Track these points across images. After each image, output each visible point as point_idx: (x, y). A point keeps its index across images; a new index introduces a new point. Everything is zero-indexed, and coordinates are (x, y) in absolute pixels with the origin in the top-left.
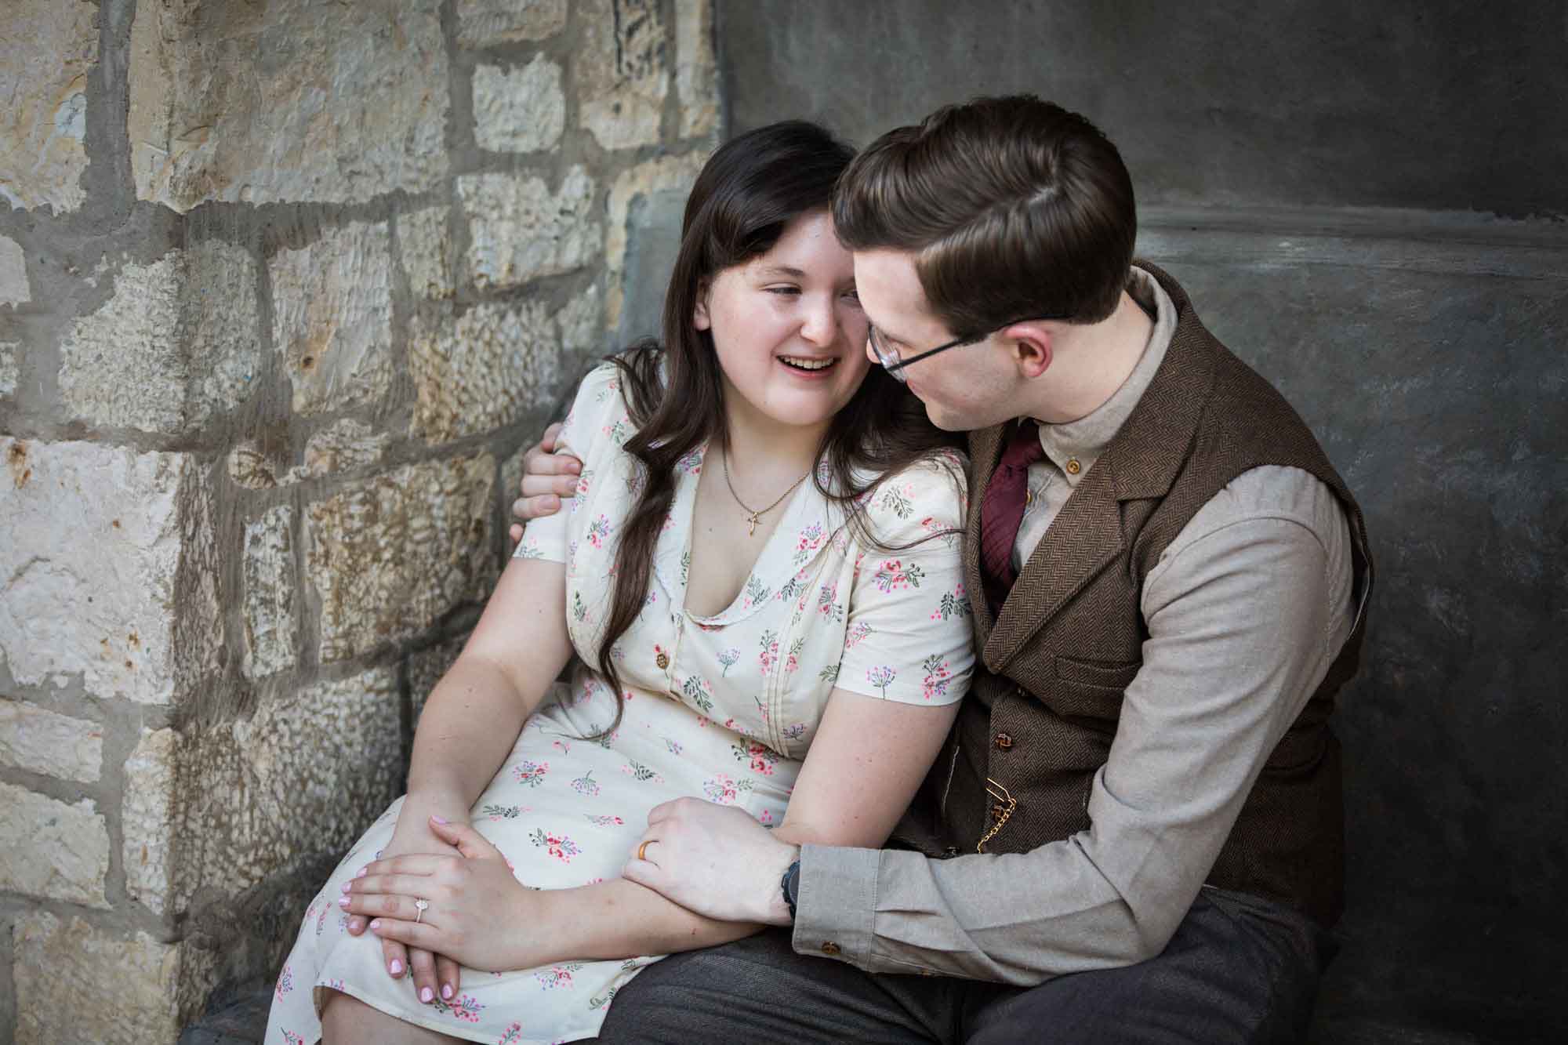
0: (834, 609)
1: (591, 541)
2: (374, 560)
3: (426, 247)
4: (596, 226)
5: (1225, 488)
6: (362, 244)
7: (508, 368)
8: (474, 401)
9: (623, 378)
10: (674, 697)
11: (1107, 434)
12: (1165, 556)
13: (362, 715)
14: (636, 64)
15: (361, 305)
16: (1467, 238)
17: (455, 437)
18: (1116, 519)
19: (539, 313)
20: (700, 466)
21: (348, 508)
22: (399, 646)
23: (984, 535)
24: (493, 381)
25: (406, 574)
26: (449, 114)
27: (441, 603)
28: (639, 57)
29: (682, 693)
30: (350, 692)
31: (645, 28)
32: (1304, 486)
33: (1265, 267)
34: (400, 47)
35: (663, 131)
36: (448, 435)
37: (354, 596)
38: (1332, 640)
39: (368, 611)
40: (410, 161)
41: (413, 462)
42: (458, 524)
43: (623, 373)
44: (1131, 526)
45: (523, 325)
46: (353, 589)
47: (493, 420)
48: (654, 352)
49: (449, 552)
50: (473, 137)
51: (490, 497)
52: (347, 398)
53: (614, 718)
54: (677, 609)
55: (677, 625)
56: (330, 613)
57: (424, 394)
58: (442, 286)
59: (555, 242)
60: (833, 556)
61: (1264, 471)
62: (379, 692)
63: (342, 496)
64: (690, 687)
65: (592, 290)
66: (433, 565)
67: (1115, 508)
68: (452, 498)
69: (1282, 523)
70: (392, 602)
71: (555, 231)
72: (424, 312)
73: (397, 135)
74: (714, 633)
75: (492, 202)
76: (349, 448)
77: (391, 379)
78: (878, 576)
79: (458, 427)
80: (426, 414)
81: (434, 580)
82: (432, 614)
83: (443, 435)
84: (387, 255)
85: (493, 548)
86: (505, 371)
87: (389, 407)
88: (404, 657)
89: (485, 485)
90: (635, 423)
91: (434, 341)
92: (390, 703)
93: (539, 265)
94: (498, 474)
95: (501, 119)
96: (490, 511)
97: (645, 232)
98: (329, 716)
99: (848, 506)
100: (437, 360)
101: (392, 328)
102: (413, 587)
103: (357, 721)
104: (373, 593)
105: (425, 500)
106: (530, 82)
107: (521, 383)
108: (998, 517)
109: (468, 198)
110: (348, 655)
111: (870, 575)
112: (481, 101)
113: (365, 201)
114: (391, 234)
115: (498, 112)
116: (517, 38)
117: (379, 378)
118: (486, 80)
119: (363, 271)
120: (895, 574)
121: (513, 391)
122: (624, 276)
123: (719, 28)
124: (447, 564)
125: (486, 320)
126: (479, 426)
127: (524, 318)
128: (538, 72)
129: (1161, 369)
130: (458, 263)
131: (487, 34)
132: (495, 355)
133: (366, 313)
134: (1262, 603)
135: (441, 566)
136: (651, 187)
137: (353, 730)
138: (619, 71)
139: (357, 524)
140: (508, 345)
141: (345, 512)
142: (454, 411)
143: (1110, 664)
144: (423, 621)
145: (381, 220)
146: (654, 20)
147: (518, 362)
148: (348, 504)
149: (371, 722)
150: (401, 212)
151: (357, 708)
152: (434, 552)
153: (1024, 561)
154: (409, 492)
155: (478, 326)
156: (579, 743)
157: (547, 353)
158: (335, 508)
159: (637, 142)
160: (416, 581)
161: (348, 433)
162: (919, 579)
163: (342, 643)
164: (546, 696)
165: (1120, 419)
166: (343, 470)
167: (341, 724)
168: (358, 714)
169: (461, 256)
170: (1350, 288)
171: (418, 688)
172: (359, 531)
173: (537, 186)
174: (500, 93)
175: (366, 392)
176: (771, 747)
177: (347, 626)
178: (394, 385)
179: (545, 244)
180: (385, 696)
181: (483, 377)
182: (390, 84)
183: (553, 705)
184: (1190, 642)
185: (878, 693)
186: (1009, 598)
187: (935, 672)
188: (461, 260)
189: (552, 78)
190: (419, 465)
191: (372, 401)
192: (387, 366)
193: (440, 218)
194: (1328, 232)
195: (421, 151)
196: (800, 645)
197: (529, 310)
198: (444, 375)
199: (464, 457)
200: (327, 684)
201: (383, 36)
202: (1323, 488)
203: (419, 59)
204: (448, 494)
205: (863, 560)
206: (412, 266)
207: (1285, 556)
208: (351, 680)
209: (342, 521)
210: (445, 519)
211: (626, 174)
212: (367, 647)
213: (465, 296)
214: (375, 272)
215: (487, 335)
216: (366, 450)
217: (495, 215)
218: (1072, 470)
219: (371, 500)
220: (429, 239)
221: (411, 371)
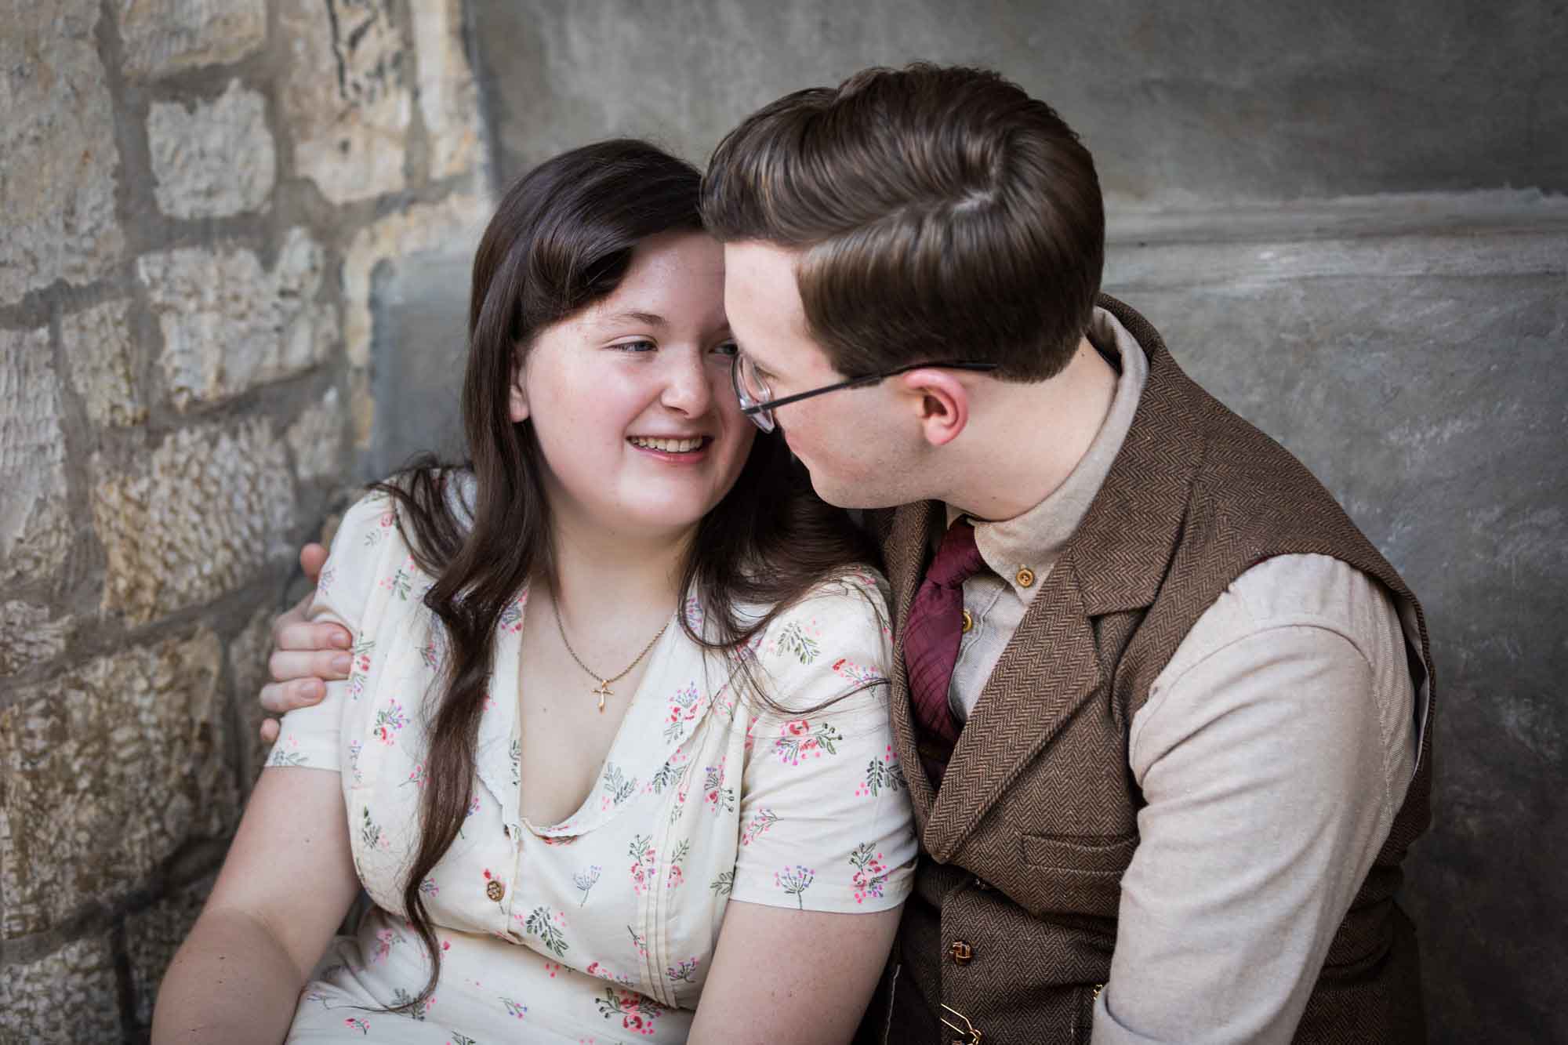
0: (723, 796)
1: (380, 737)
2: (66, 791)
3: (103, 357)
4: (330, 308)
5: (1227, 590)
6: (17, 359)
7: (228, 512)
8: (184, 560)
9: (400, 512)
10: (514, 940)
11: (1064, 530)
12: (1156, 690)
13: (67, 1006)
14: (365, 83)
15: (21, 443)
16: (1508, 227)
17: (164, 612)
18: (1088, 641)
19: (263, 433)
20: (521, 620)
21: (25, 723)
22: (110, 906)
23: (911, 680)
24: (209, 532)
25: (112, 806)
26: (119, 173)
27: (163, 842)
28: (368, 75)
29: (523, 933)
30: (48, 975)
31: (372, 33)
32: (1332, 577)
33: (1243, 288)
34: (46, 88)
35: (409, 172)
36: (154, 609)
37: (43, 843)
38: (1393, 784)
39: (64, 862)
40: (72, 241)
41: (109, 653)
42: (177, 731)
43: (399, 503)
44: (1108, 651)
45: (242, 452)
46: (41, 834)
47: (212, 584)
48: (436, 472)
49: (167, 771)
50: (154, 203)
51: (218, 690)
52: (12, 573)
53: (428, 979)
54: (511, 818)
55: (514, 839)
56: (12, 870)
57: (117, 559)
58: (129, 408)
59: (275, 336)
60: (715, 727)
61: (1277, 563)
62: (88, 973)
63: (16, 708)
64: (535, 923)
65: (331, 396)
66: (147, 790)
67: (1085, 627)
68: (166, 696)
69: (1308, 631)
70: (95, 846)
71: (276, 319)
72: (108, 446)
73: (51, 207)
74: (563, 846)
75: (188, 288)
76: (21, 641)
77: (70, 541)
78: (778, 744)
79: (166, 599)
80: (122, 584)
81: (150, 812)
82: (151, 858)
83: (147, 612)
84: (51, 372)
85: (226, 761)
86: (224, 518)
87: (71, 580)
88: (118, 920)
89: (209, 674)
90: (427, 571)
91: (123, 485)
92: (103, 987)
93: (257, 369)
94: (225, 658)
95: (189, 176)
96: (218, 709)
97: (396, 311)
98: (21, 1012)
99: (732, 654)
100: (130, 510)
101: (66, 471)
102: (123, 824)
103: (60, 1015)
104: (69, 837)
105: (129, 703)
106: (224, 121)
107: (246, 532)
108: (927, 652)
109: (154, 284)
110: (43, 926)
111: (768, 744)
112: (161, 151)
113: (15, 301)
114: (55, 343)
115: (184, 166)
116: (202, 61)
117: (53, 541)
118: (166, 124)
119: (21, 396)
120: (802, 739)
121: (237, 543)
122: (373, 373)
123: (472, 24)
124: (167, 789)
125: (192, 449)
126: (195, 595)
127: (243, 442)
128: (235, 107)
129: (1131, 436)
130: (148, 376)
131: (160, 61)
132: (208, 497)
133: (28, 454)
134: (1291, 740)
135: (158, 791)
136: (398, 248)
137: (56, 1028)
138: (343, 94)
139: (40, 744)
140: (225, 481)
141: (22, 729)
142: (160, 577)
143: (1093, 840)
144: (140, 868)
145: (39, 324)
146: (383, 21)
147: (240, 503)
148: (26, 717)
149: (80, 1015)
150: (66, 311)
151: (60, 997)
152: (148, 773)
153: (969, 708)
154: (108, 693)
155: (182, 458)
156: (381, 1017)
157: (278, 487)
158: (8, 725)
159: (375, 190)
160: (126, 814)
161: (18, 621)
162: (835, 743)
163: (32, 910)
164: (324, 957)
165: (1080, 507)
166: (15, 671)
167: (39, 1021)
168: (61, 1006)
169: (151, 364)
170: (1360, 305)
171: (141, 961)
172: (44, 753)
173: (246, 261)
174: (185, 140)
175: (37, 561)
176: (651, 994)
177: (37, 886)
178: (75, 549)
179: (262, 339)
180: (95, 977)
181: (195, 527)
182: (37, 140)
183: (338, 967)
184: (1201, 803)
185: (792, 902)
186: (953, 760)
187: (867, 866)
188: (152, 370)
189: (254, 113)
190: (118, 656)
191: (47, 573)
192: (63, 524)
193: (119, 316)
194: (1322, 234)
195: (85, 226)
196: (685, 849)
197: (249, 430)
198: (141, 530)
199: (177, 639)
200: (17, 968)
201: (22, 74)
202: (1359, 578)
203: (73, 102)
204: (161, 692)
205: (755, 725)
206: (86, 385)
207: (1319, 674)
208: (49, 960)
209: (19, 741)
210: (158, 726)
211: (364, 234)
212: (66, 912)
213: (161, 419)
214: (37, 397)
215: (195, 470)
216: (44, 642)
217: (192, 305)
218: (1023, 582)
219: (56, 709)
220: (106, 345)
221: (96, 527)
